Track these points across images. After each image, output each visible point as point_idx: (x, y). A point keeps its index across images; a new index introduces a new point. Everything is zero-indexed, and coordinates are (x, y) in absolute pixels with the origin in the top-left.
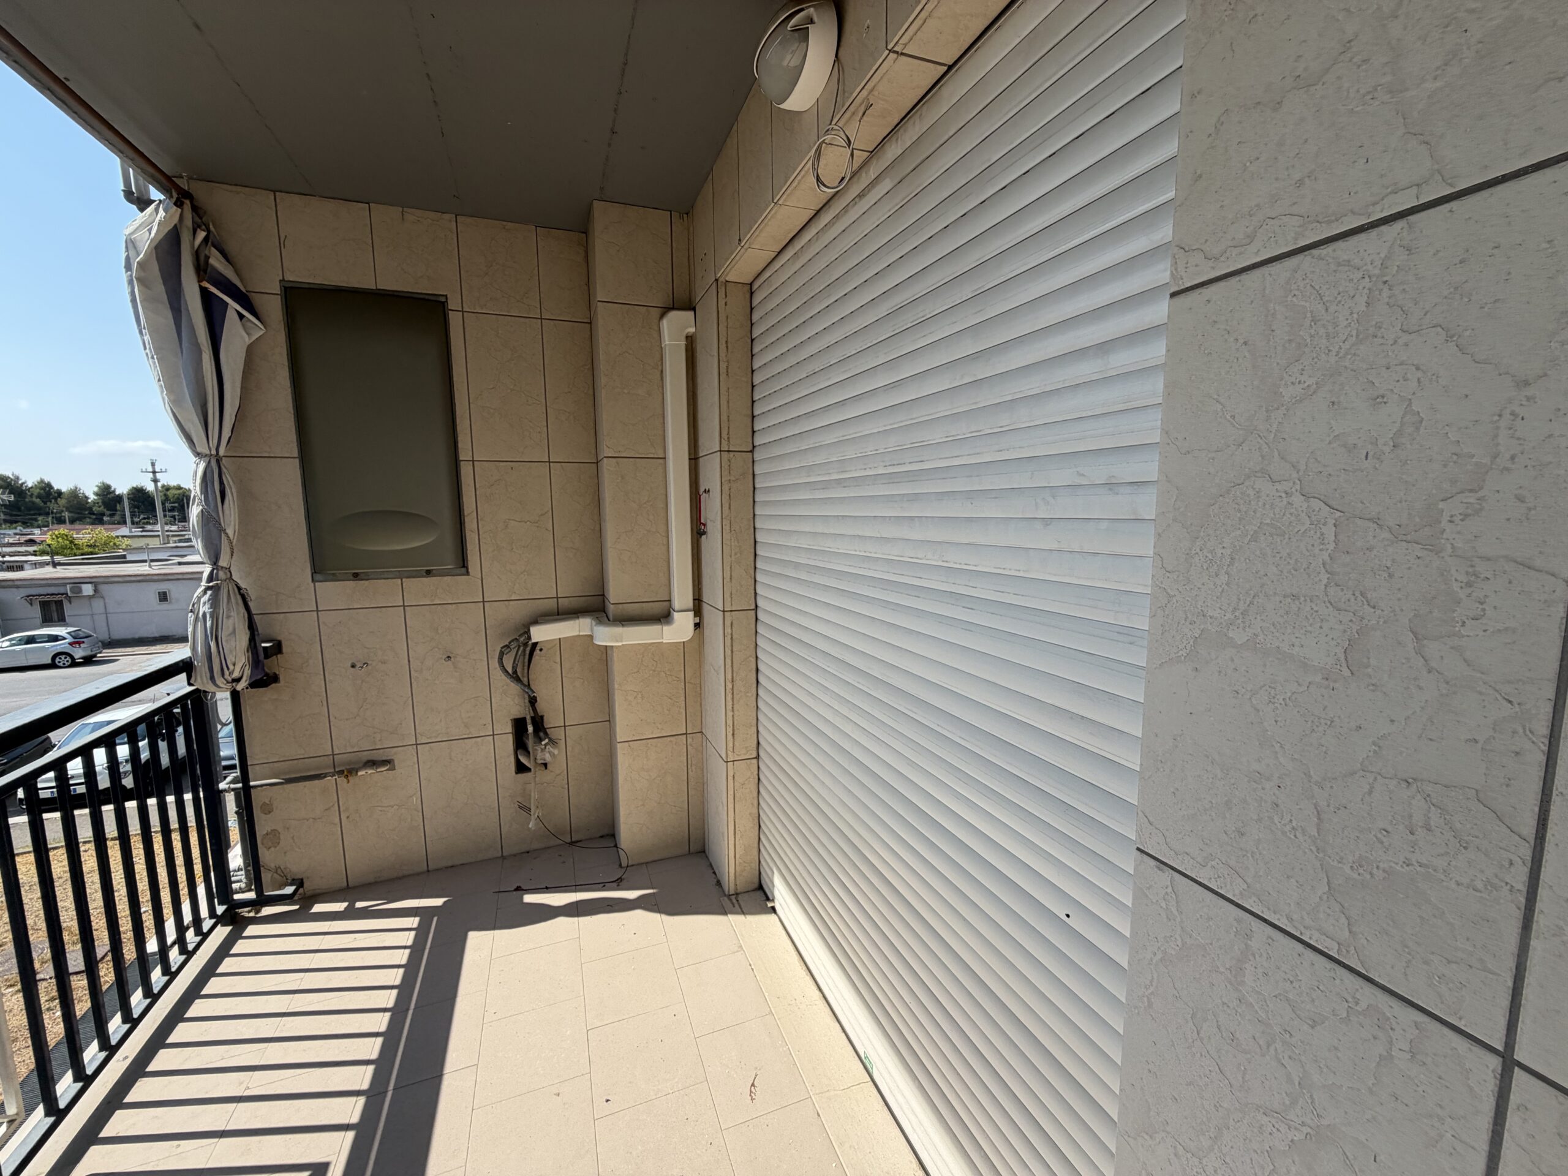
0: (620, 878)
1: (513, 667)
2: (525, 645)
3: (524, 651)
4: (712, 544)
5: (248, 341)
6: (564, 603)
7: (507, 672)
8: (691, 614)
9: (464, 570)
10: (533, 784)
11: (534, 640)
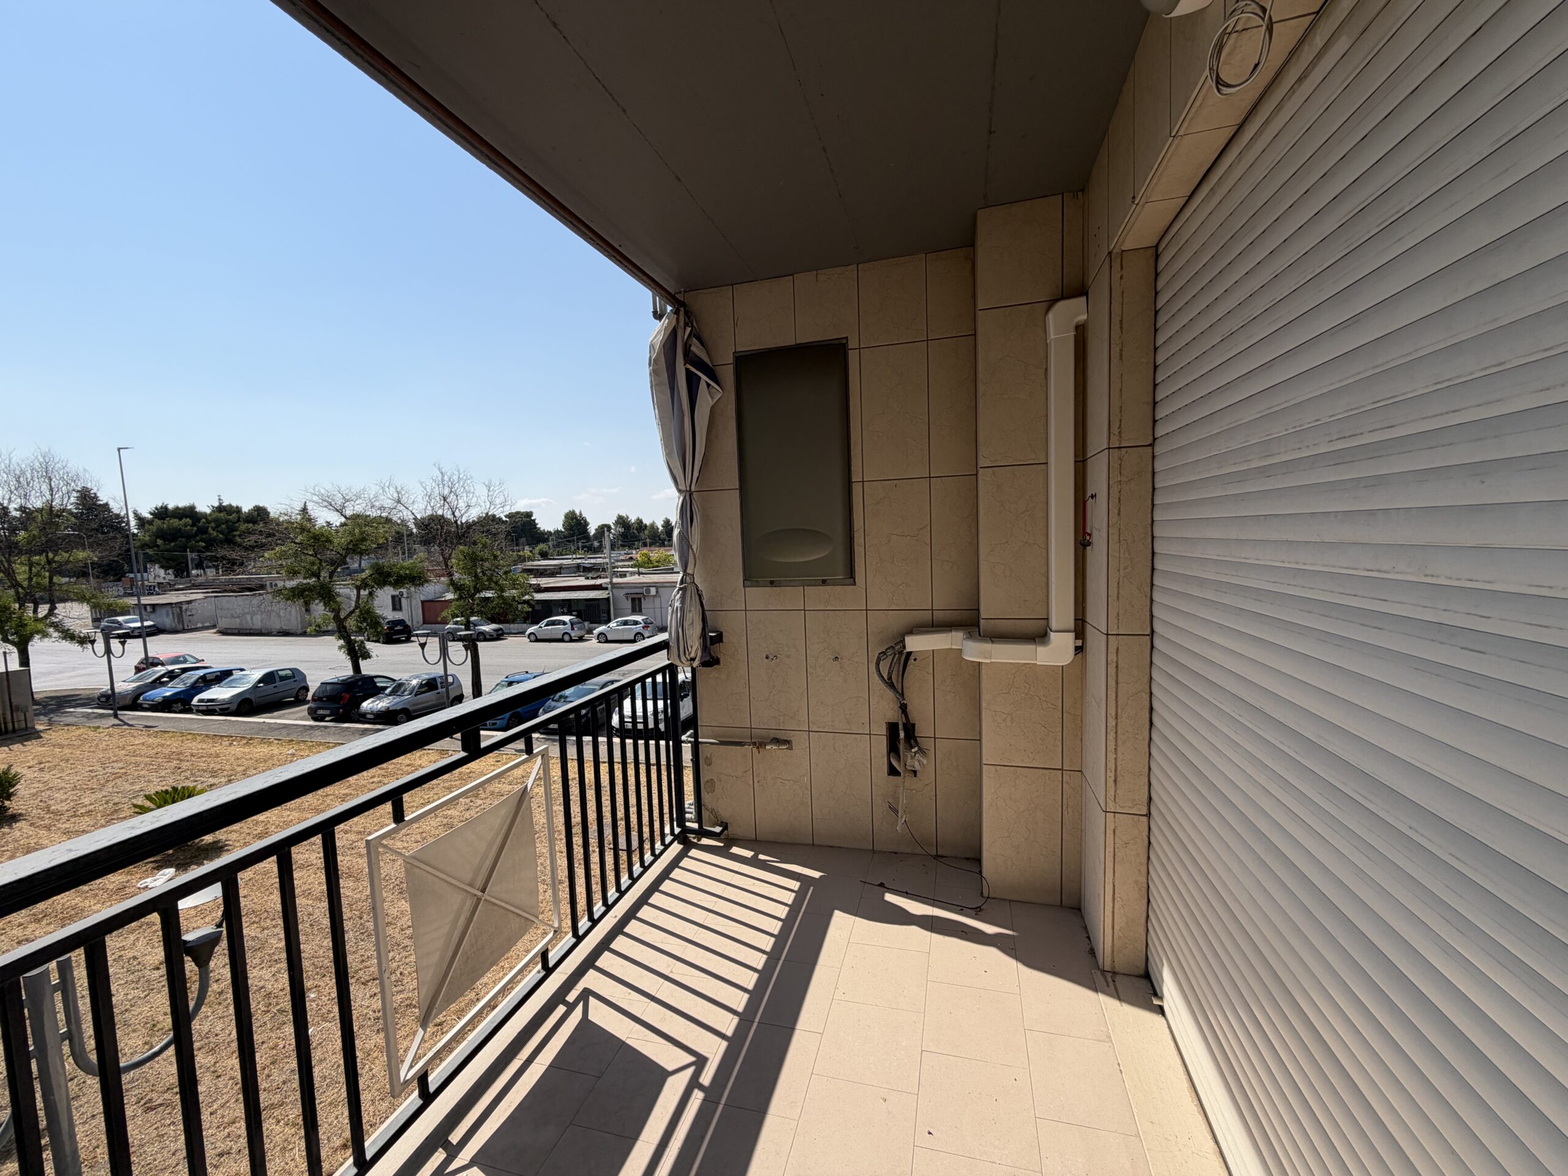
0: (980, 907)
1: (889, 673)
2: (901, 653)
3: (899, 659)
4: (1097, 556)
5: (711, 403)
6: (939, 616)
7: (883, 677)
8: (1072, 635)
9: (852, 580)
10: (902, 788)
11: (908, 649)
